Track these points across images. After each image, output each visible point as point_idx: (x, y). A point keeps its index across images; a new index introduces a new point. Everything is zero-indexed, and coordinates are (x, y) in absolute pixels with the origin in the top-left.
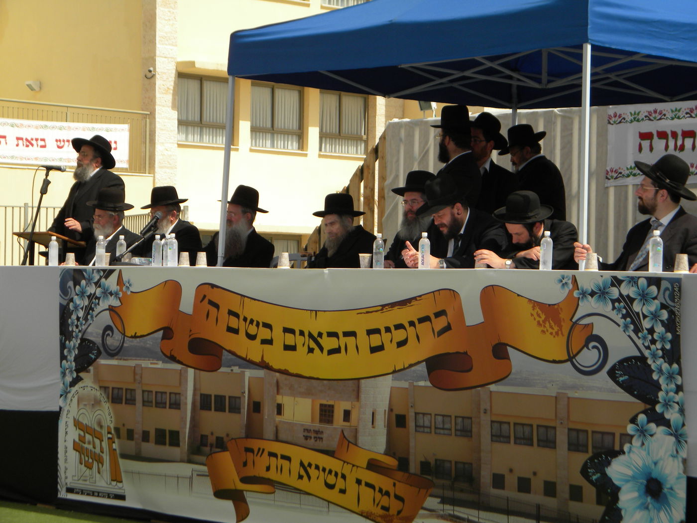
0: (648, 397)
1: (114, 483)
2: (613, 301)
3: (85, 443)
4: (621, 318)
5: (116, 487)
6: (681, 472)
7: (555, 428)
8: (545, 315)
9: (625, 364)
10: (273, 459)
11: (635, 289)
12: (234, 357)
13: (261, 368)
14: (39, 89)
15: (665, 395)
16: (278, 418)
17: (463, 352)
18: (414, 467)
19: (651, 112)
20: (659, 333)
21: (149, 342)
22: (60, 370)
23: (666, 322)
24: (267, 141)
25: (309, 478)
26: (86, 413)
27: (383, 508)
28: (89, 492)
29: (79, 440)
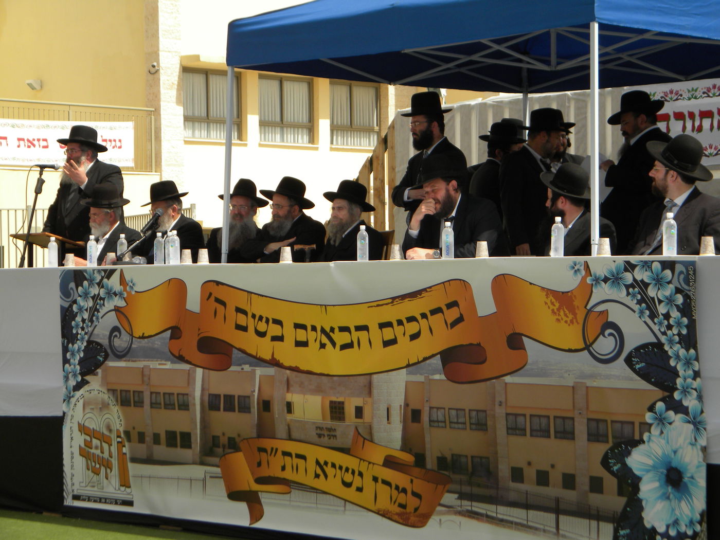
0: (666, 384)
1: (123, 489)
2: (627, 287)
3: (91, 448)
4: (636, 304)
5: (125, 493)
6: (701, 460)
7: (573, 419)
8: (559, 303)
9: (642, 351)
10: (288, 459)
11: (649, 273)
12: (244, 355)
13: (272, 366)
14: (40, 88)
15: (683, 382)
16: (289, 417)
17: (476, 343)
18: (431, 463)
19: (667, 93)
20: (675, 318)
21: (157, 342)
22: (62, 374)
23: (681, 306)
24: (277, 135)
25: (326, 476)
26: (94, 418)
27: (401, 505)
28: (95, 499)
29: (85, 445)
